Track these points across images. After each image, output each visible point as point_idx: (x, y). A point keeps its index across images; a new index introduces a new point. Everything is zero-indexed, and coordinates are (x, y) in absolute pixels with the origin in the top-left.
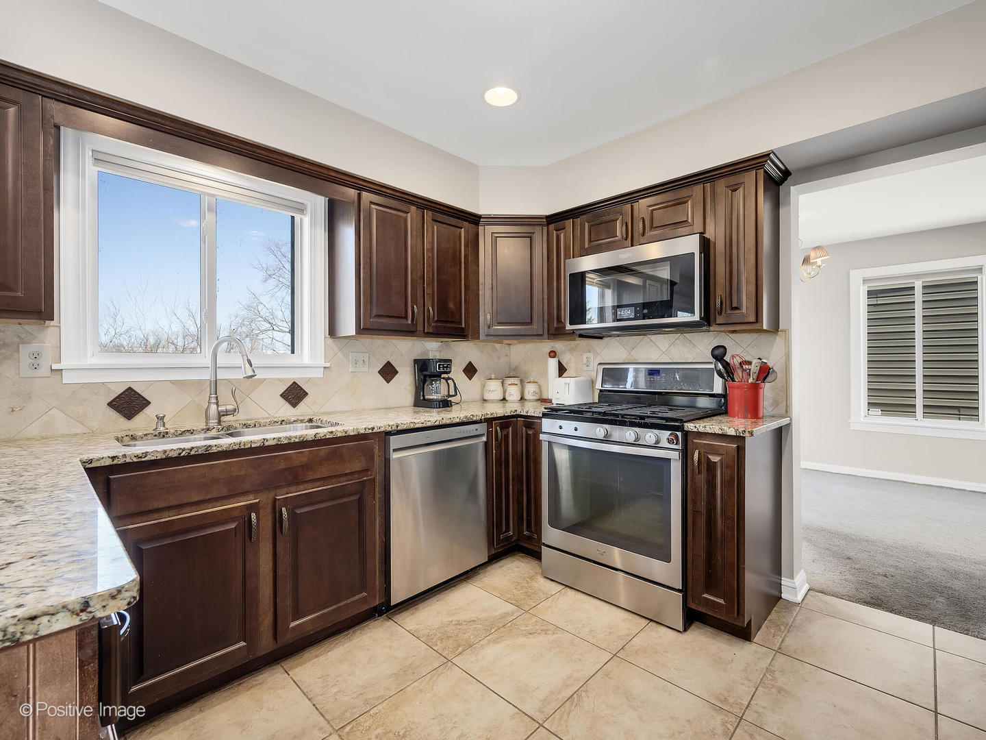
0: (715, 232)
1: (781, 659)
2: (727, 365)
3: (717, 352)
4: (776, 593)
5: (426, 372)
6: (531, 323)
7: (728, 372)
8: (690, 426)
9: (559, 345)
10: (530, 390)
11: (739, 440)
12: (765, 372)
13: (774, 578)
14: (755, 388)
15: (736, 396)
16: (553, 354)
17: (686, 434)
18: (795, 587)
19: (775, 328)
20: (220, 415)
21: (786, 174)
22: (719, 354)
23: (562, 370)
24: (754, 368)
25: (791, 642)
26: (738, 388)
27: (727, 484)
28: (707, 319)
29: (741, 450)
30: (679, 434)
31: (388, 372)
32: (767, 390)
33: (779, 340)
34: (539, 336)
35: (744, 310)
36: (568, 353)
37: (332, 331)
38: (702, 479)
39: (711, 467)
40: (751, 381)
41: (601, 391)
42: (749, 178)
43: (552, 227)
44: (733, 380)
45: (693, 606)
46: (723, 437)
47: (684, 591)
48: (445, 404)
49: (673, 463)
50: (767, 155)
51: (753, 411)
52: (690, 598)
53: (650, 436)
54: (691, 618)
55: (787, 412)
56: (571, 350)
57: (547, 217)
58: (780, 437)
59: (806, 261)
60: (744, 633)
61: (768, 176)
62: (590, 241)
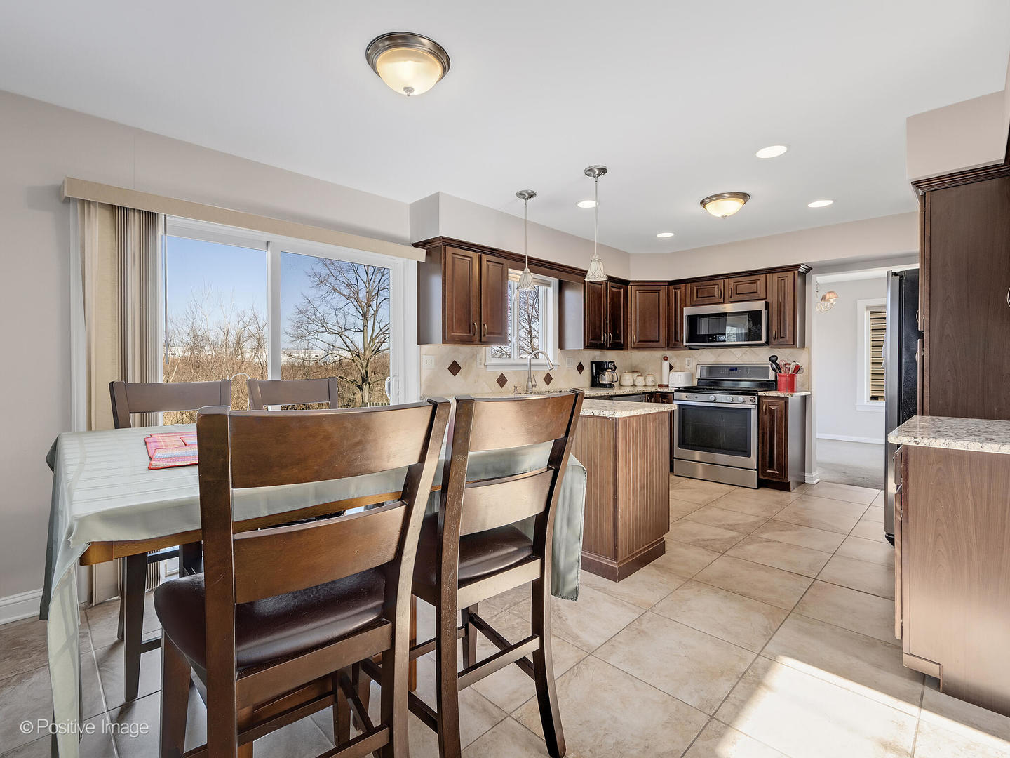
0: (773, 299)
1: (804, 496)
2: (778, 365)
3: (772, 359)
4: (802, 481)
5: (599, 368)
6: (659, 341)
7: (778, 368)
8: (761, 394)
9: (668, 353)
10: (650, 380)
11: (786, 398)
12: (797, 369)
13: (802, 474)
14: (792, 377)
15: (783, 380)
16: (665, 358)
17: (759, 397)
18: (813, 476)
19: (803, 346)
20: (533, 386)
21: (809, 269)
22: (773, 359)
23: (671, 368)
24: (793, 366)
25: (809, 492)
26: (783, 376)
27: (781, 419)
28: (767, 343)
29: (786, 403)
30: (756, 397)
31: (580, 368)
32: (799, 378)
33: (805, 352)
34: (662, 348)
35: (787, 338)
36: (675, 358)
37: (561, 345)
38: (767, 418)
39: (772, 412)
40: (790, 373)
41: (699, 379)
42: (790, 274)
43: (671, 287)
44: (781, 372)
45: (761, 477)
46: (778, 397)
47: (757, 470)
48: (611, 386)
49: (752, 411)
50: (800, 265)
51: (791, 387)
52: (760, 473)
53: (741, 398)
54: (761, 484)
55: (809, 389)
56: (677, 356)
57: (668, 281)
58: (804, 399)
59: (824, 298)
60: (786, 487)
61: (800, 273)
62: (697, 297)
